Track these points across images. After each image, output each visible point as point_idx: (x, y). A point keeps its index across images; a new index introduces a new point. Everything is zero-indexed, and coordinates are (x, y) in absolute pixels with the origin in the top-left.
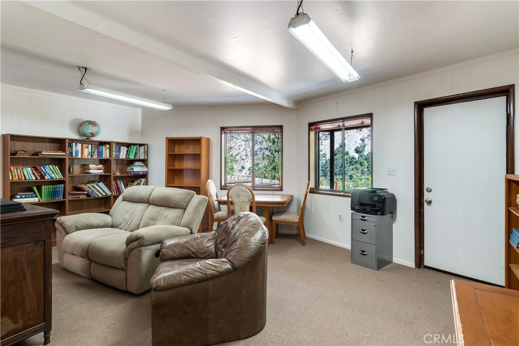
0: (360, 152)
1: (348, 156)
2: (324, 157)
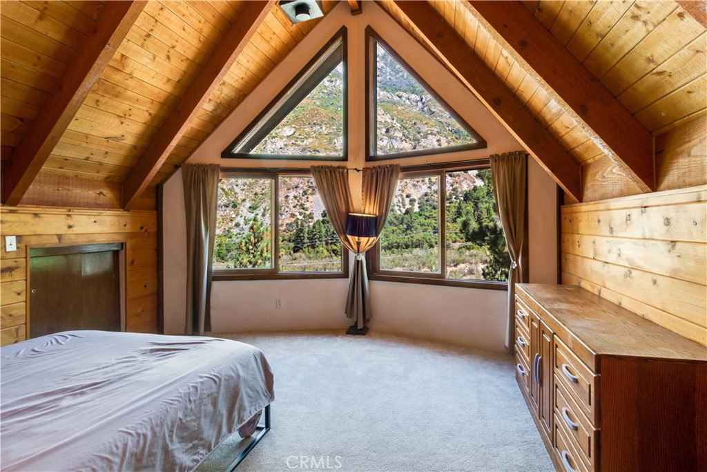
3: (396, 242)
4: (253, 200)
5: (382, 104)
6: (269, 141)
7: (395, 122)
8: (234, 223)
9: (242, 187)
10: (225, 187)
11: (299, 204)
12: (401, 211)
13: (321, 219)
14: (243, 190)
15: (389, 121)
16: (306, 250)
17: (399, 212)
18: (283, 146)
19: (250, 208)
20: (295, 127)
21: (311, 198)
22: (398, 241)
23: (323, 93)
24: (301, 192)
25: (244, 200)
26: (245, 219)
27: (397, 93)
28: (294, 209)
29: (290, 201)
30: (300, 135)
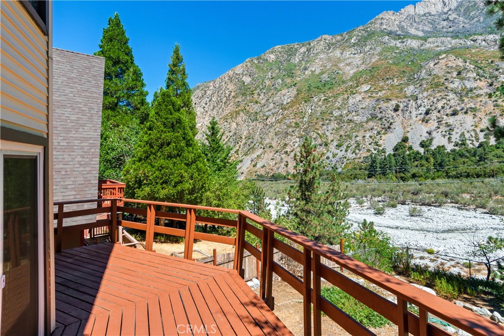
0: (426, 146)
1: (411, 151)
2: (383, 152)
3: (466, 172)
4: (339, 140)
5: (453, 51)
6: (350, 97)
7: (468, 64)
8: (325, 157)
9: (331, 132)
10: (319, 132)
11: (374, 141)
12: (473, 145)
13: (392, 153)
14: (331, 133)
15: (461, 64)
16: (378, 176)
17: (471, 146)
18: (361, 99)
19: (337, 146)
20: (371, 84)
21: (384, 137)
22: (468, 171)
23: (395, 53)
24: (376, 132)
25: (332, 141)
26: (333, 154)
27: (471, 38)
28: (370, 146)
29: (367, 140)
30: (375, 89)
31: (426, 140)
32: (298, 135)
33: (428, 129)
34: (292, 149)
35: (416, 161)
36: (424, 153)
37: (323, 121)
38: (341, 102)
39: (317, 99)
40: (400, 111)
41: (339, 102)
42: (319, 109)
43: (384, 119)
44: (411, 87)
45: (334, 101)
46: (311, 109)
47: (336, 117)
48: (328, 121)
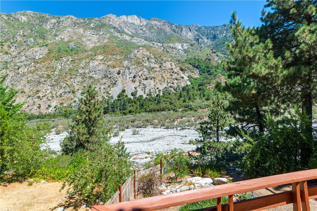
0: (134, 95)
1: (127, 98)
2: (112, 98)
3: (153, 109)
4: (83, 89)
5: (145, 47)
6: (91, 62)
7: (151, 55)
8: (73, 101)
9: (77, 83)
10: (68, 83)
11: (106, 91)
12: (154, 95)
13: (117, 99)
14: (77, 85)
15: (149, 54)
16: (110, 113)
17: (153, 96)
18: (98, 64)
19: (81, 93)
20: (104, 56)
21: (112, 89)
22: (154, 108)
23: (118, 40)
24: (107, 86)
25: (78, 90)
26: (79, 99)
27: (152, 42)
28: (104, 94)
29: (102, 90)
30: (106, 59)
31: (134, 92)
32: (49, 84)
33: (134, 86)
34: (44, 94)
35: (130, 103)
36: (133, 99)
37: (71, 75)
38: (84, 64)
39: (66, 59)
40: (121, 74)
41: (83, 64)
42: (67, 66)
43: (112, 78)
44: (126, 62)
45: (79, 62)
46: (61, 66)
47: (80, 74)
48: (74, 76)
